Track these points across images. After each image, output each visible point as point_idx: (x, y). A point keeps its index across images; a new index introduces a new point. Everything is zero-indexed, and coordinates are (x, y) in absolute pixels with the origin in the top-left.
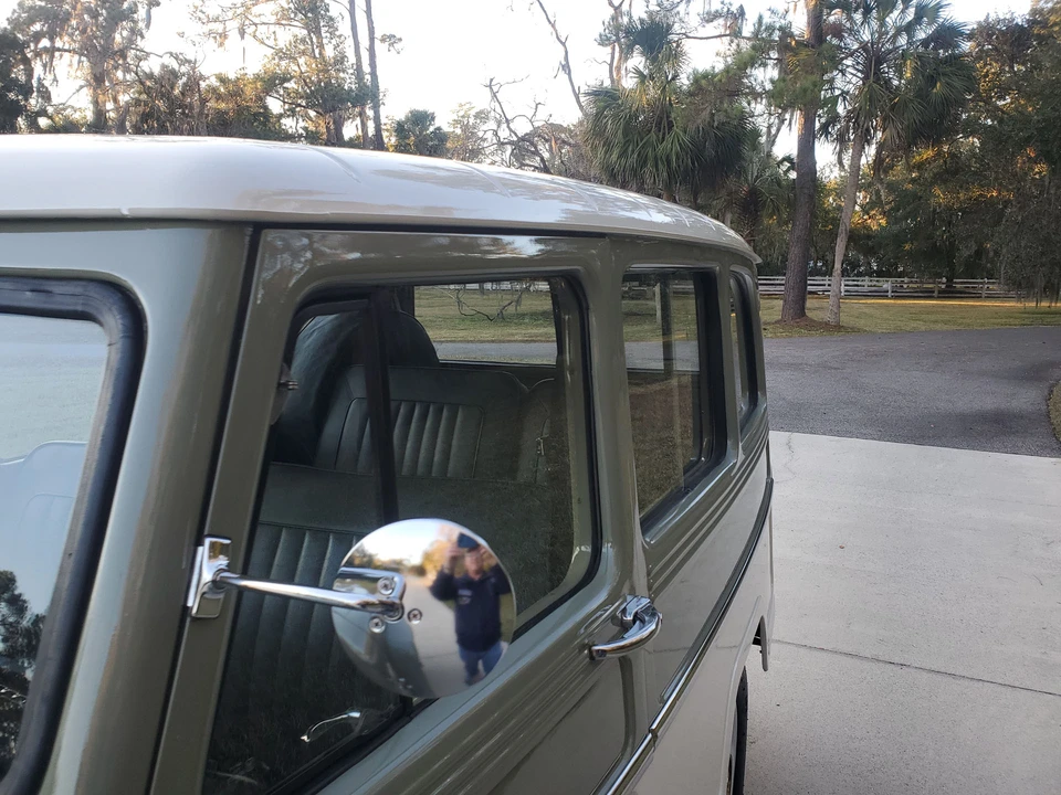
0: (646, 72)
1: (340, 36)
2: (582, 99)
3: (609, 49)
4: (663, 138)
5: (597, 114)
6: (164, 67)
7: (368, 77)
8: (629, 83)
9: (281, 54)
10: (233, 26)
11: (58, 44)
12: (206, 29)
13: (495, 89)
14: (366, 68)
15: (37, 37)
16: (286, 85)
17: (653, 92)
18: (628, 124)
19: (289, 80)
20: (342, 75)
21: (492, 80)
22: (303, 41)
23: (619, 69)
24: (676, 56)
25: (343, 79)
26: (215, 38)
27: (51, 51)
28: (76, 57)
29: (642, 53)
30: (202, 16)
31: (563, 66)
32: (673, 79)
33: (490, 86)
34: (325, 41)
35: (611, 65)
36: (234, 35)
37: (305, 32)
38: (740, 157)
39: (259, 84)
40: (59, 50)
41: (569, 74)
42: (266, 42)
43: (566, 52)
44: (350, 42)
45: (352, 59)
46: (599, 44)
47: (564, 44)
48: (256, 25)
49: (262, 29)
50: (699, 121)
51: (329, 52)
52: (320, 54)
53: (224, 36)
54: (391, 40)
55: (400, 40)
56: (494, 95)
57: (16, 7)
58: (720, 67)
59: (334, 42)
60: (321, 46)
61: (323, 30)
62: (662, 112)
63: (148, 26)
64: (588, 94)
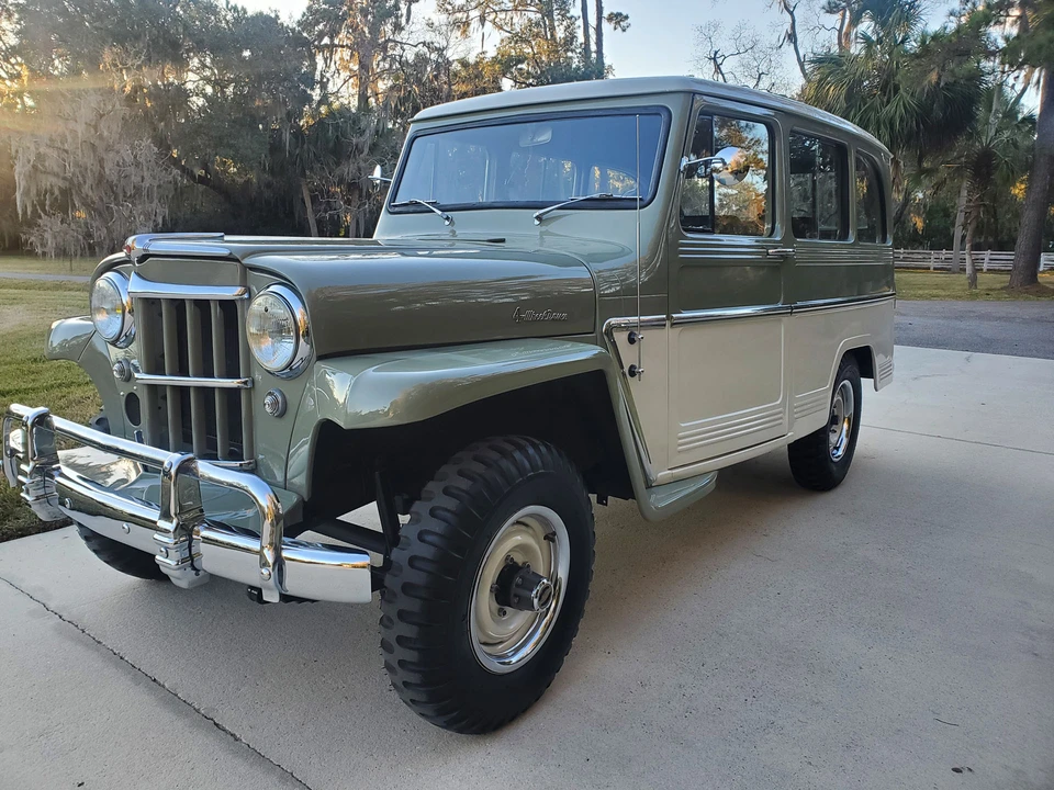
0: (874, 38)
1: (572, 17)
2: (806, 67)
3: (838, 16)
4: (888, 102)
5: (820, 80)
6: (417, 55)
7: (594, 55)
8: (856, 49)
9: (518, 38)
10: (475, 14)
11: (336, 42)
12: (451, 19)
13: (719, 61)
14: (593, 47)
15: (321, 35)
16: (519, 66)
17: (881, 56)
18: (850, 90)
19: (521, 62)
20: (570, 54)
21: (716, 53)
22: (537, 24)
23: (848, 34)
24: (907, 19)
25: (571, 58)
26: (459, 26)
27: (332, 48)
28: (348, 52)
29: (872, 18)
30: (450, 7)
31: (789, 36)
32: (903, 42)
33: (714, 59)
34: (556, 23)
35: (840, 31)
36: (475, 24)
37: (539, 16)
38: (971, 117)
39: (497, 67)
40: (336, 46)
41: (795, 43)
42: (505, 28)
43: (794, 21)
44: (580, 22)
45: (581, 39)
46: (827, 12)
47: (791, 13)
48: (495, 11)
49: (502, 16)
50: (926, 82)
51: (560, 33)
52: (552, 35)
53: (467, 24)
54: (618, 18)
55: (627, 17)
56: (718, 68)
57: (305, 10)
58: (952, 26)
59: (565, 23)
60: (553, 29)
61: (556, 13)
62: (888, 76)
63: (408, 21)
64: (812, 62)
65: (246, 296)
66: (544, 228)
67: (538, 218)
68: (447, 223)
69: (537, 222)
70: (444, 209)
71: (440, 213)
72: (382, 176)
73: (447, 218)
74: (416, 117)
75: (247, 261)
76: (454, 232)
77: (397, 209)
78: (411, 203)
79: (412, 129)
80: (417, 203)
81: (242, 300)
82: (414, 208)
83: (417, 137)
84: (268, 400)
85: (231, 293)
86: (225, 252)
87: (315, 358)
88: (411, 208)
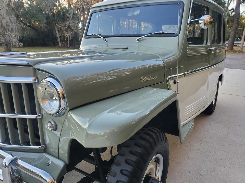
65: (37, 81)
66: (140, 43)
67: (138, 40)
68: (105, 41)
69: (137, 41)
70: (104, 37)
71: (103, 38)
72: (82, 26)
73: (106, 40)
74: (92, 6)
75: (36, 67)
76: (107, 45)
77: (88, 37)
78: (92, 35)
79: (91, 11)
80: (94, 35)
81: (35, 83)
82: (94, 36)
83: (93, 13)
84: (49, 125)
85: (29, 80)
86: (26, 63)
87: (68, 109)
88: (93, 37)
